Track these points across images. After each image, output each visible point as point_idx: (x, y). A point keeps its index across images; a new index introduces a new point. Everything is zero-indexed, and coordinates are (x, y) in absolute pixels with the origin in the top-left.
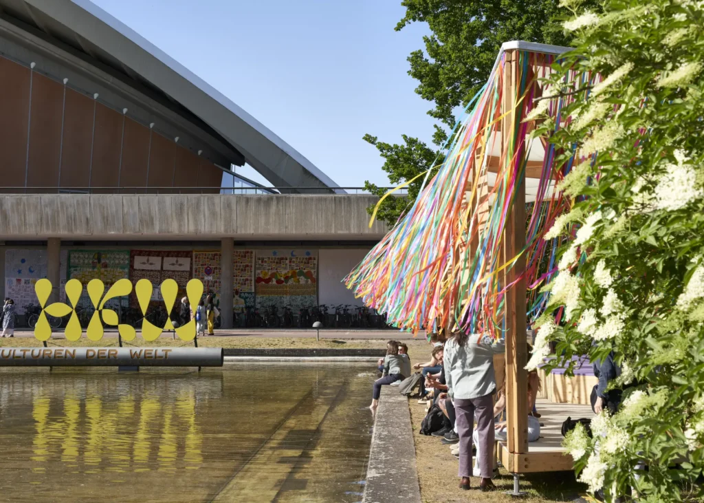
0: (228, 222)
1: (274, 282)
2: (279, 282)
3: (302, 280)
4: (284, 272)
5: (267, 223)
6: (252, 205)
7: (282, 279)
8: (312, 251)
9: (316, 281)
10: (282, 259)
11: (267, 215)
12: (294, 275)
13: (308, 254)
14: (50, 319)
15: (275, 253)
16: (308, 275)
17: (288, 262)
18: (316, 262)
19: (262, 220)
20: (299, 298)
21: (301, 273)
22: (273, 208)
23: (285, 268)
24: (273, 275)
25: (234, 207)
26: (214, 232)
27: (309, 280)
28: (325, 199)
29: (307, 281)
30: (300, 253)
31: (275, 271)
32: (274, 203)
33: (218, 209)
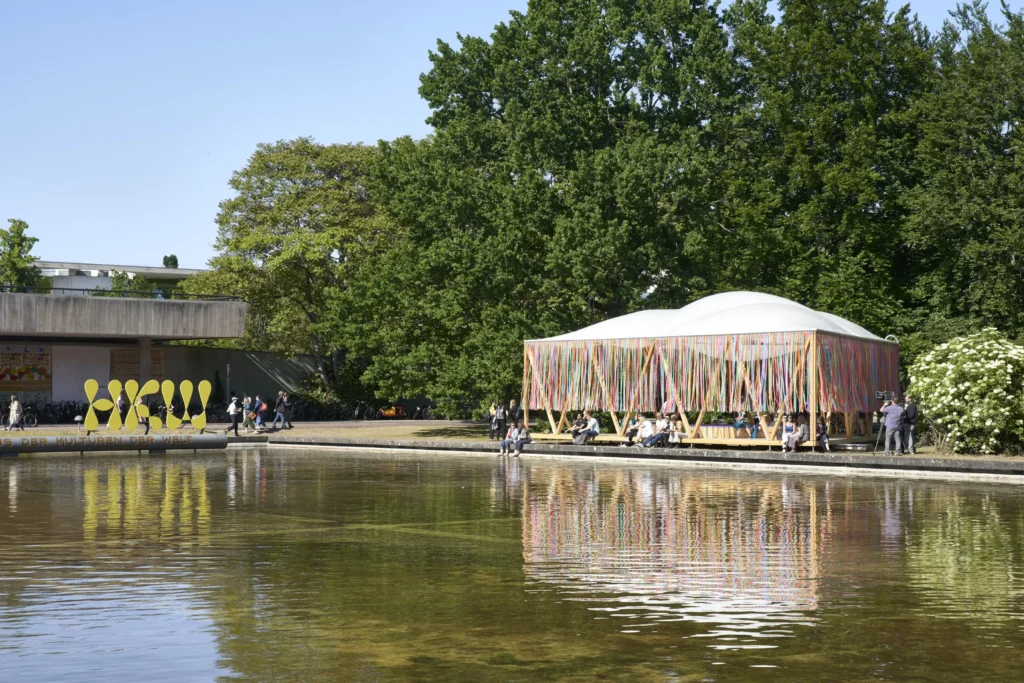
0: (28, 320)
1: (8, 378)
2: (13, 378)
3: (36, 376)
4: (18, 368)
5: (64, 322)
6: (51, 305)
7: (16, 375)
8: (44, 347)
9: (49, 377)
10: (15, 354)
11: (64, 315)
12: (28, 371)
13: (41, 350)
14: (97, 412)
15: (8, 349)
16: (42, 372)
17: (21, 357)
18: (49, 358)
19: (60, 320)
20: (33, 394)
21: (35, 369)
22: (70, 309)
23: (19, 365)
24: (8, 371)
25: (34, 305)
26: (14, 330)
27: (43, 377)
28: (117, 302)
29: (41, 378)
30: (33, 349)
31: (9, 367)
32: (71, 304)
33: (18, 308)
